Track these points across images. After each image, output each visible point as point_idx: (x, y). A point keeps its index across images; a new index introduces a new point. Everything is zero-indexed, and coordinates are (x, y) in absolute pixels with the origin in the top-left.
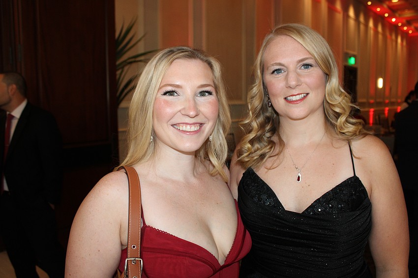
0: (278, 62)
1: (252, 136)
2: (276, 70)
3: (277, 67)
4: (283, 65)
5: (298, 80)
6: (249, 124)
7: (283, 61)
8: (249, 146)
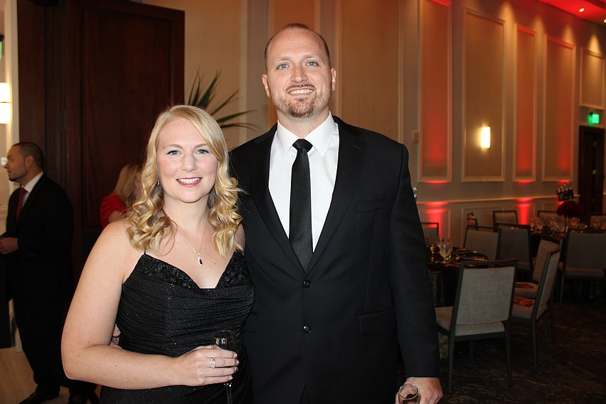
0: (177, 143)
1: (148, 215)
2: (172, 151)
3: (174, 149)
4: (181, 148)
5: (194, 165)
6: (144, 204)
7: (181, 144)
8: (147, 227)
